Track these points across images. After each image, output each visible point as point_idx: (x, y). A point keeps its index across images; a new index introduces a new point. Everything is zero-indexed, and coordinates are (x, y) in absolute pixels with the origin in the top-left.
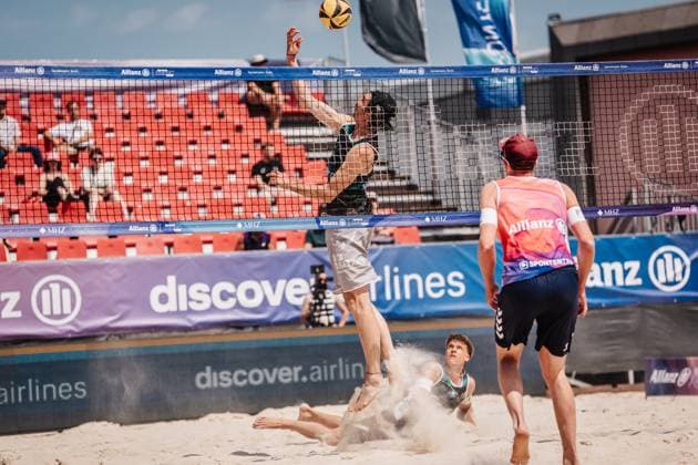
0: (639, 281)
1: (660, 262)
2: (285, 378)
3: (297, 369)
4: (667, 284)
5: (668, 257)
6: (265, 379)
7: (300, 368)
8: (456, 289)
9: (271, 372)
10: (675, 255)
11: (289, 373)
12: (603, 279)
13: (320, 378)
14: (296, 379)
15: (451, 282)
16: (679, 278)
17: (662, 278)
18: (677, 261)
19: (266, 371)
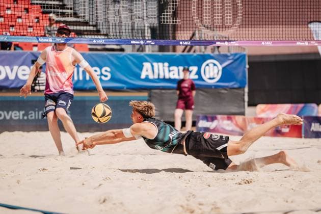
0: (197, 77)
1: (207, 67)
2: (16, 116)
3: (22, 113)
4: (210, 79)
5: (211, 65)
6: (5, 117)
7: (23, 112)
8: (106, 76)
9: (8, 113)
10: (215, 65)
11: (18, 114)
12: (179, 75)
13: (33, 118)
14: (21, 118)
15: (104, 73)
16: (215, 76)
17: (208, 76)
18: (215, 67)
19: (6, 113)
